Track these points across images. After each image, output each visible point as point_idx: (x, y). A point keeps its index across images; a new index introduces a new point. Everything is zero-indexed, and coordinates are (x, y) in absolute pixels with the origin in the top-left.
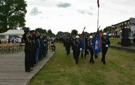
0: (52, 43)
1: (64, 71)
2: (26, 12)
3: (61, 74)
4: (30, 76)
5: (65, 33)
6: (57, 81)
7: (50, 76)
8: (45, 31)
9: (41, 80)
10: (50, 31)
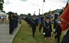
0: (20, 20)
1: (29, 34)
2: (4, 2)
3: (28, 35)
4: (13, 36)
5: (24, 15)
6: (27, 38)
7: (23, 36)
9: (19, 38)
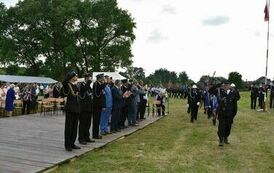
8: (174, 74)
10: (184, 76)
